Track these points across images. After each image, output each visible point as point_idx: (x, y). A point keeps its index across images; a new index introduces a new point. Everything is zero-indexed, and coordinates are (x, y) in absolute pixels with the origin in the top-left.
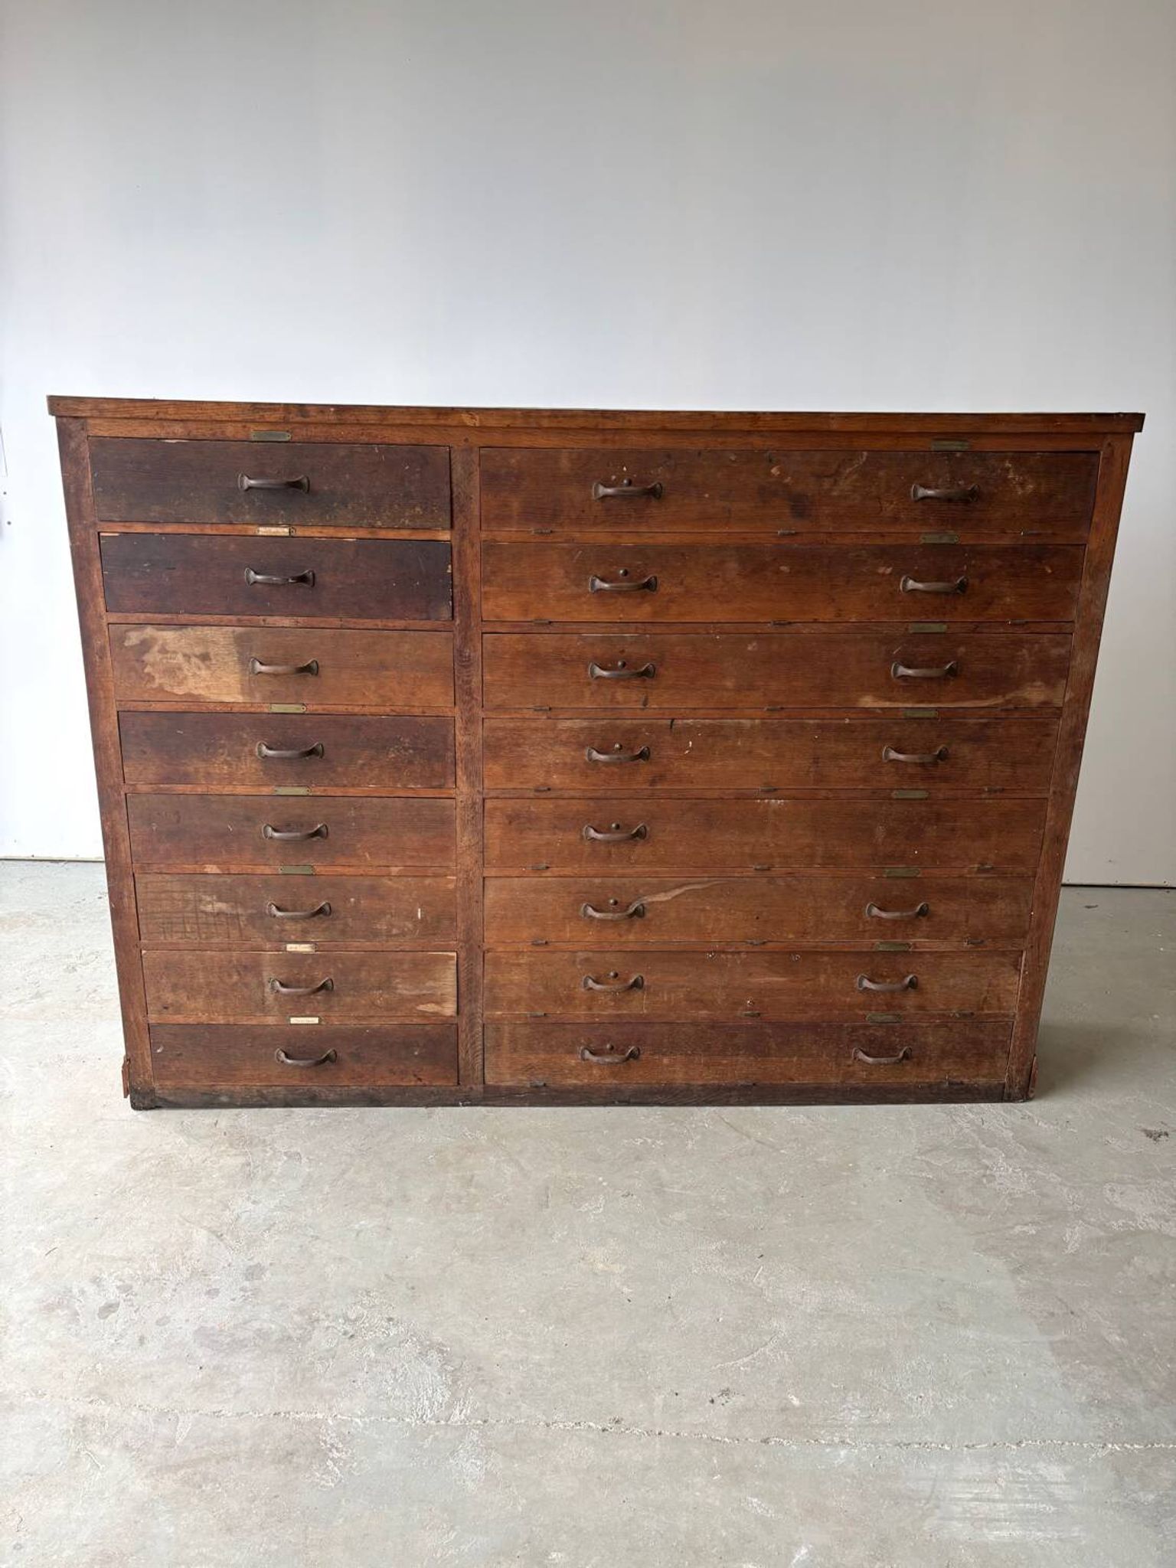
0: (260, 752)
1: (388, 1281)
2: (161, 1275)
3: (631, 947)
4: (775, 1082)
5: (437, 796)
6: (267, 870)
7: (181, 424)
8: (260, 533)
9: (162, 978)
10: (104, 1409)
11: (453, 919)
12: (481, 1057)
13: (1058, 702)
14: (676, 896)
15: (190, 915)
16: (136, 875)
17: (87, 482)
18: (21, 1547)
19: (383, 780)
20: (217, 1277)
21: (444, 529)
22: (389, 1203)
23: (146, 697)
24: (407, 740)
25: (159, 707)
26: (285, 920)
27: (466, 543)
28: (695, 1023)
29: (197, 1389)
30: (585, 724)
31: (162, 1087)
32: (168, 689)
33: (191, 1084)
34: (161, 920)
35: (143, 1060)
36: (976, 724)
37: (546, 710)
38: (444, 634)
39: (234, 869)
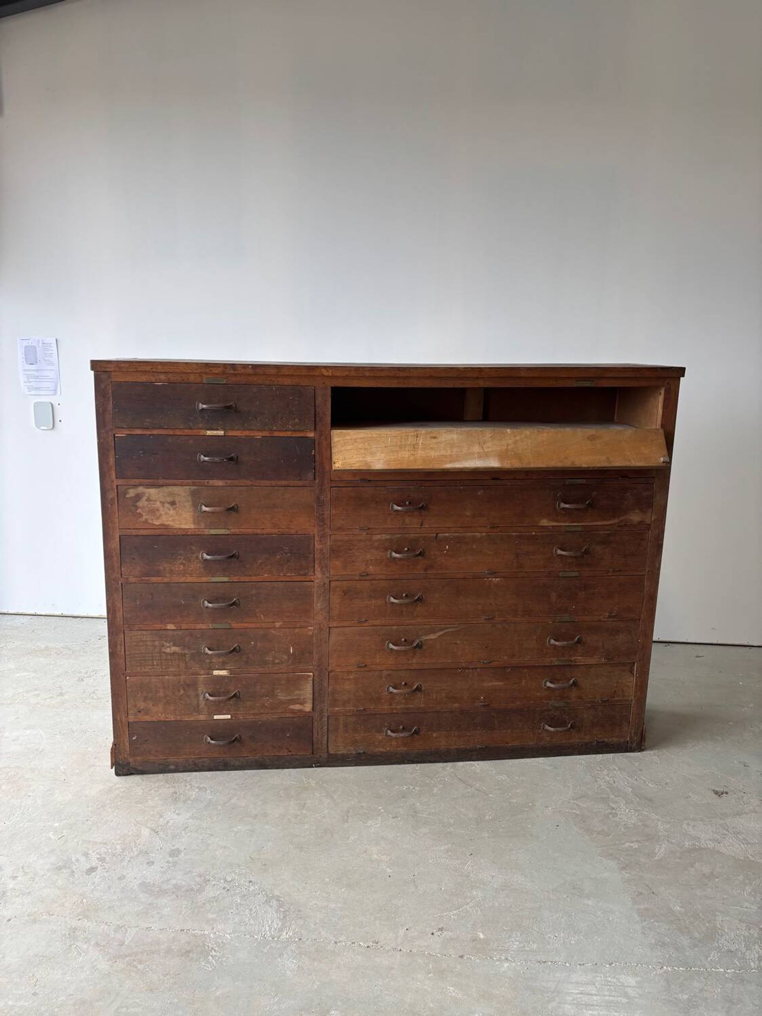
0: (202, 557)
1: (251, 861)
2: (122, 853)
3: (415, 667)
4: (498, 745)
5: (303, 580)
6: (203, 626)
7: (165, 374)
8: (208, 434)
9: (138, 693)
10: (86, 923)
11: (311, 653)
12: (326, 736)
13: (648, 521)
14: (440, 636)
15: (156, 654)
16: (125, 631)
17: (109, 406)
18: (36, 994)
19: (272, 571)
20: (153, 855)
21: (310, 431)
22: (255, 817)
23: (137, 526)
24: (287, 548)
25: (144, 532)
26: (213, 656)
27: (323, 437)
28: (451, 712)
29: (138, 915)
30: (388, 537)
31: (135, 761)
32: (150, 521)
33: (152, 758)
34: (138, 659)
35: (124, 744)
36: (603, 534)
37: (366, 530)
38: (309, 488)
39: (184, 626)
